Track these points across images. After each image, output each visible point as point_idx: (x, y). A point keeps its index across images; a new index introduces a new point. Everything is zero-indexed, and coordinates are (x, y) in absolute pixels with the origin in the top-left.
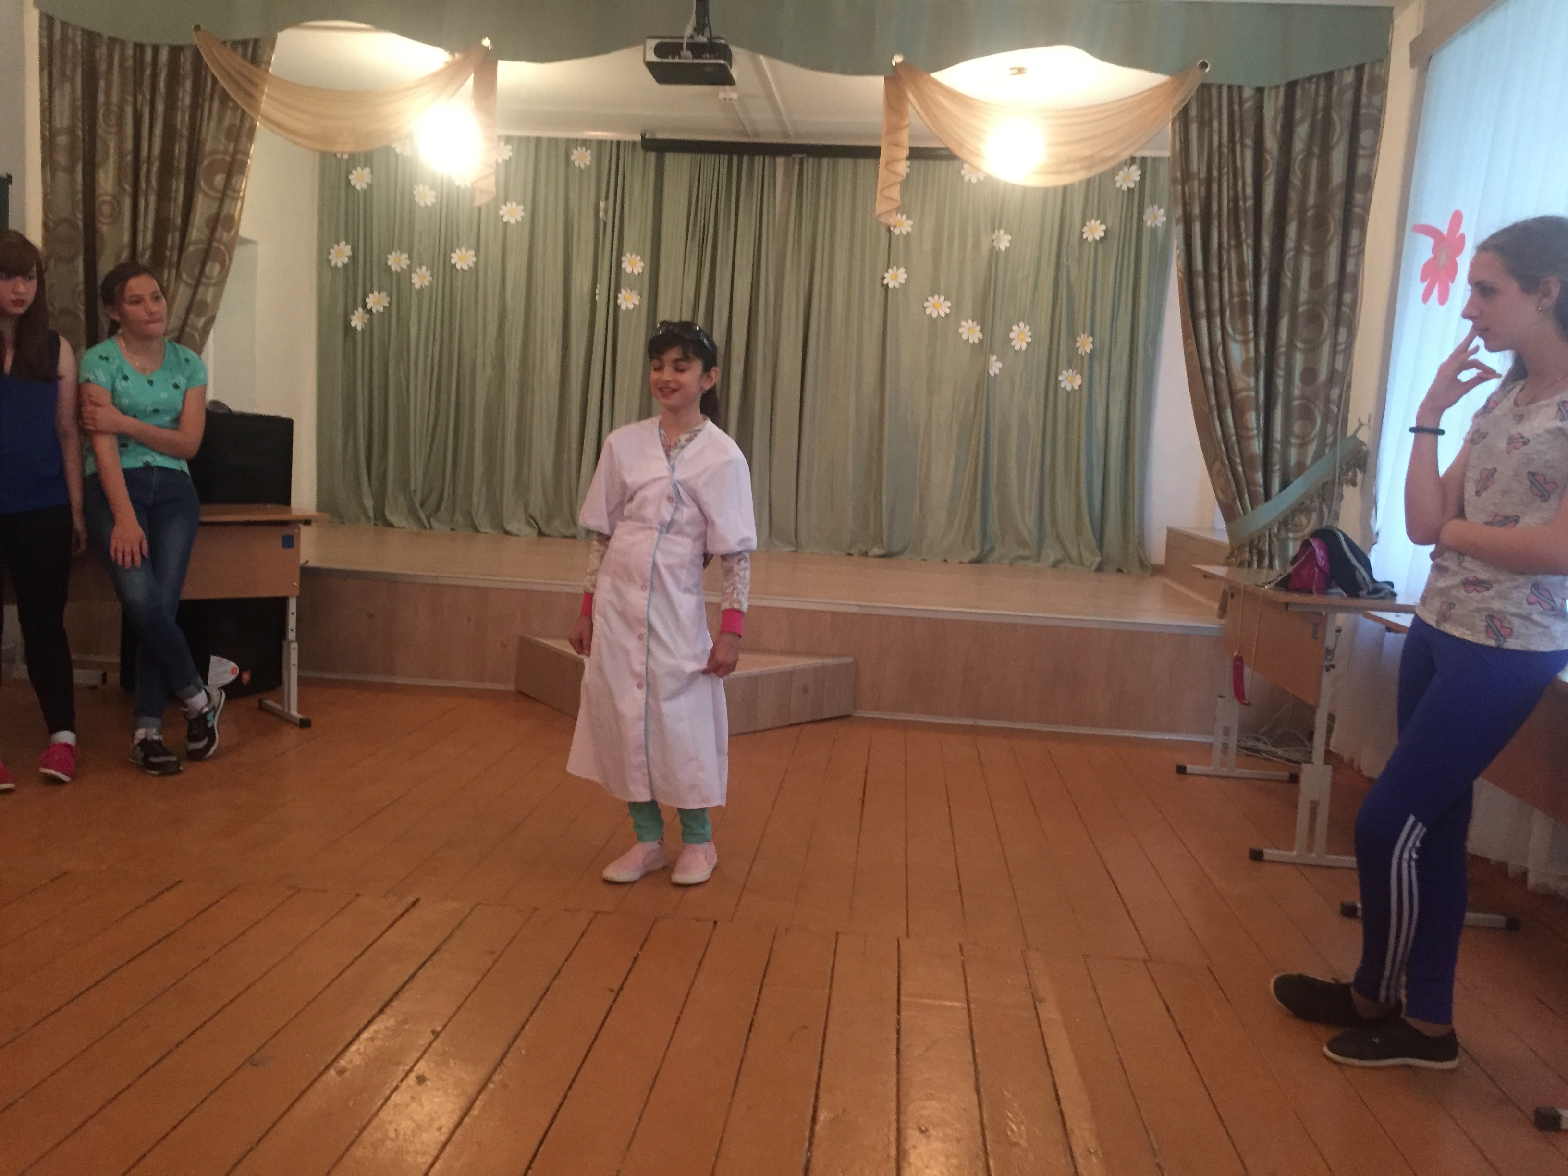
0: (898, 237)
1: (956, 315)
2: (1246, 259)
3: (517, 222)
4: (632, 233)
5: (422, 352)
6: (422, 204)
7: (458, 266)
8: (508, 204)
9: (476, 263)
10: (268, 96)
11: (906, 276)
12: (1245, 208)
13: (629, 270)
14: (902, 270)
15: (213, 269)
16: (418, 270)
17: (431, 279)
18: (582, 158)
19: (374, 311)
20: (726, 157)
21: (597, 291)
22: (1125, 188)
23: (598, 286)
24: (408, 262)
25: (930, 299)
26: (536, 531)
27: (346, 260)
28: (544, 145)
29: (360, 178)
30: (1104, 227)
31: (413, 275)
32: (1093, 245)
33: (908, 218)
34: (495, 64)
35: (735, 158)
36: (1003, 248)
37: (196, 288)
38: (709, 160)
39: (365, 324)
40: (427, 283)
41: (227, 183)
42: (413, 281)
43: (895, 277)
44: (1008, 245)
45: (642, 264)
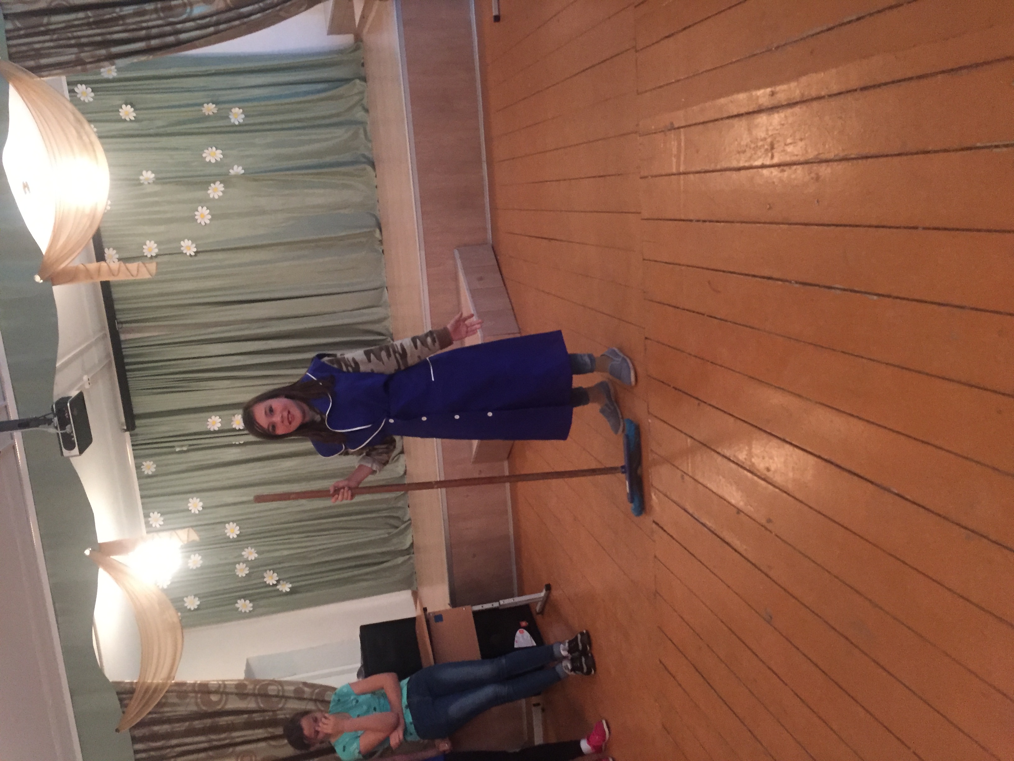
0: (159, 250)
1: (205, 201)
2: (131, 11)
3: (200, 501)
4: (194, 427)
5: (299, 545)
6: (201, 562)
7: (238, 532)
9: (233, 522)
10: (153, 679)
11: (186, 241)
12: (94, 16)
13: (219, 425)
14: (182, 243)
15: (272, 690)
16: (245, 557)
17: (249, 548)
18: (149, 467)
19: (277, 579)
20: (128, 373)
21: (237, 443)
22: (93, 94)
23: (234, 443)
24: (241, 564)
25: (199, 221)
26: (401, 455)
27: (248, 601)
28: (146, 493)
29: (192, 603)
30: (124, 106)
31: (250, 559)
32: (138, 112)
33: (146, 245)
34: (100, 544)
35: (127, 367)
36: (153, 175)
37: (287, 698)
38: (132, 384)
39: (287, 583)
40: (253, 550)
41: (216, 692)
42: (253, 559)
43: (188, 248)
44: (150, 172)
45: (213, 417)
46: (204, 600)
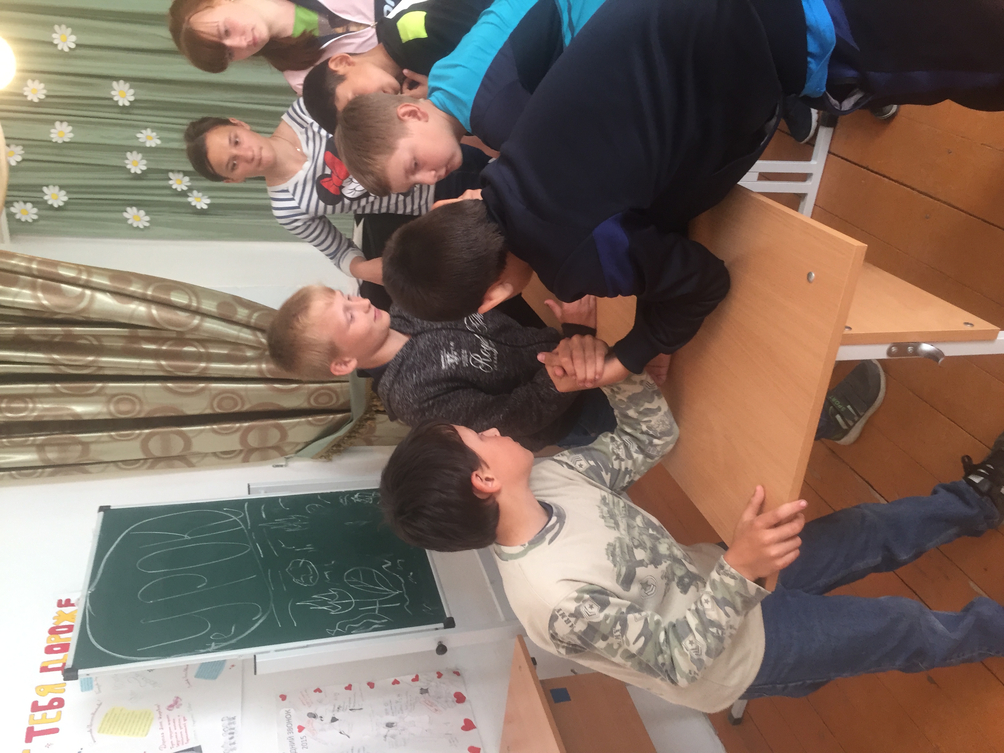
3: (73, 32)
6: (74, 135)
7: (132, 99)
8: (55, 42)
9: (126, 79)
16: (141, 140)
17: (149, 129)
19: (189, 184)
24: (135, 151)
27: (142, 212)
31: (148, 145)
37: (205, 315)
39: (203, 195)
40: (154, 133)
41: (73, 282)
42: (154, 146)
46: (75, 195)
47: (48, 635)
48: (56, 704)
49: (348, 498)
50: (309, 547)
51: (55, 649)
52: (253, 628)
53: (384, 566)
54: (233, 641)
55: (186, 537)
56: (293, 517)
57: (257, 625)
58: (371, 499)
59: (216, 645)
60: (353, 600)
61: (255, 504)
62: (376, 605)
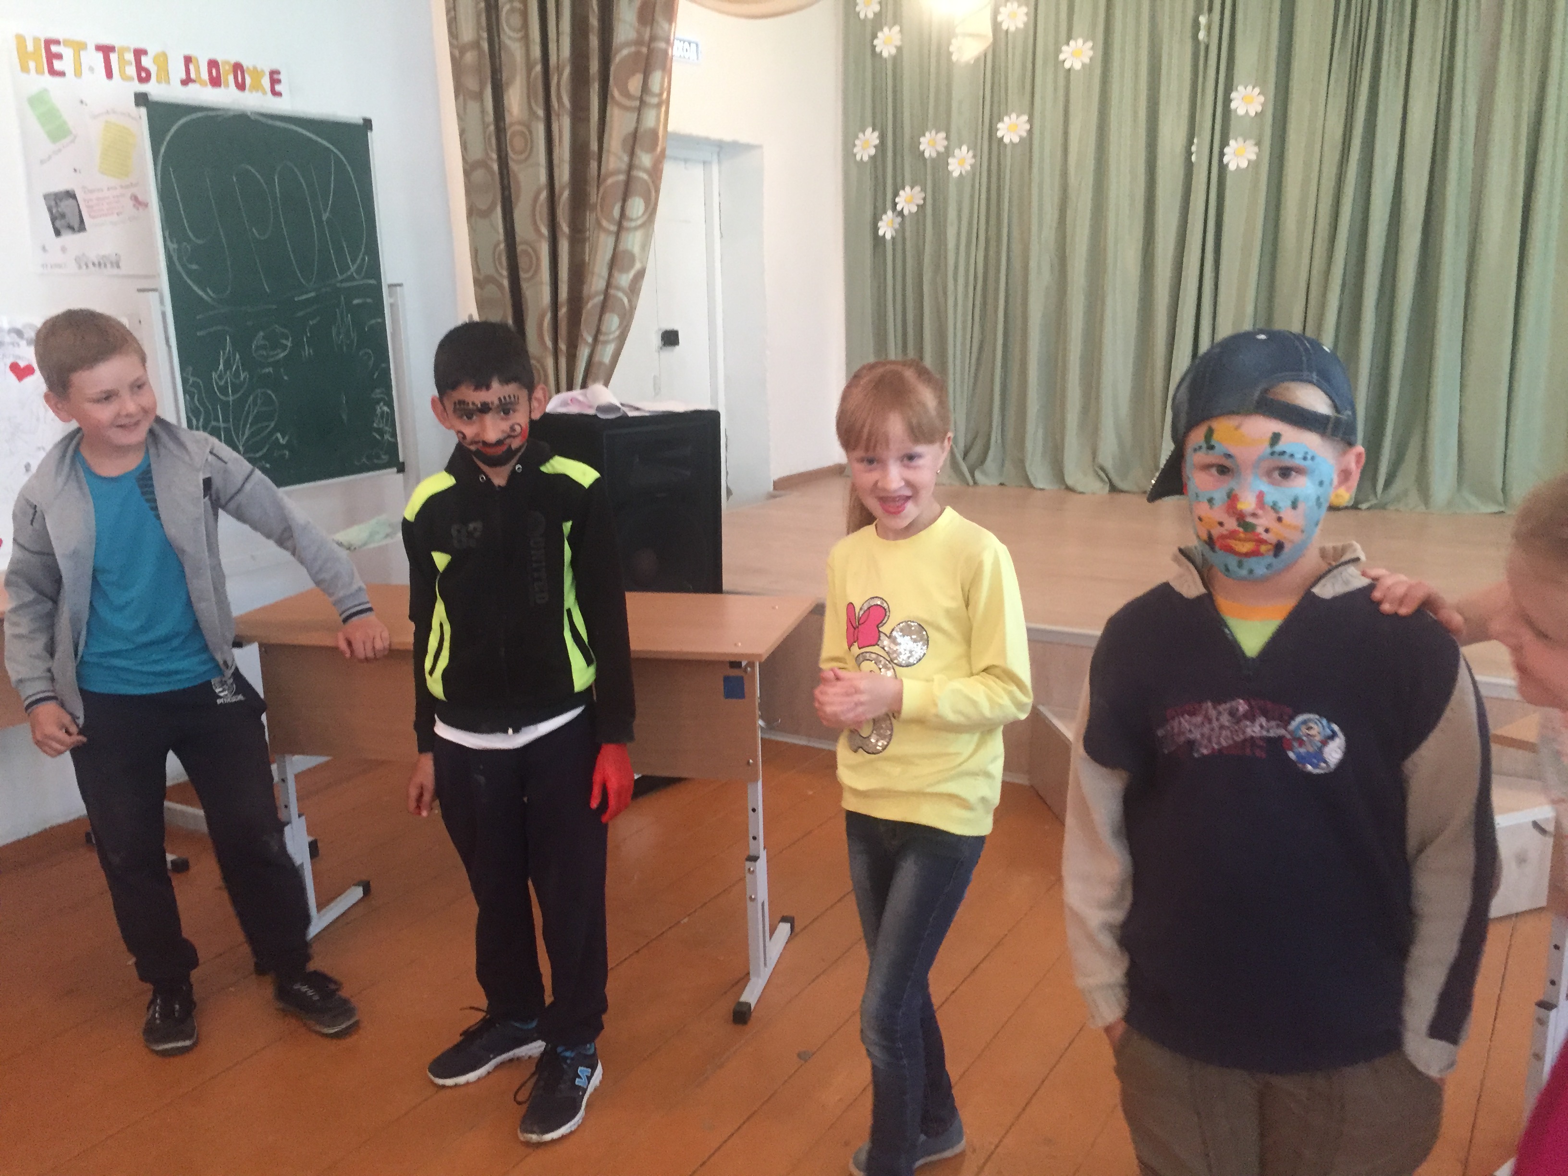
3: (1084, 65)
4: (1247, 57)
6: (961, 62)
7: (1006, 140)
8: (1072, 43)
9: (1030, 132)
13: (1241, 112)
16: (957, 151)
17: (973, 161)
19: (906, 212)
21: (1194, 148)
23: (1195, 141)
24: (945, 143)
26: (1107, 486)
27: (873, 152)
29: (887, 41)
31: (950, 160)
39: (896, 231)
40: (968, 168)
42: (951, 167)
45: (1262, 99)
46: (890, 67)
47: (233, 61)
48: (143, 75)
49: (382, 399)
50: (307, 351)
51: (214, 72)
52: (195, 288)
53: (279, 435)
54: (179, 268)
55: (325, 217)
56: (354, 335)
57: (201, 293)
58: (381, 426)
59: (174, 249)
60: (231, 398)
61: (376, 291)
62: (223, 422)
